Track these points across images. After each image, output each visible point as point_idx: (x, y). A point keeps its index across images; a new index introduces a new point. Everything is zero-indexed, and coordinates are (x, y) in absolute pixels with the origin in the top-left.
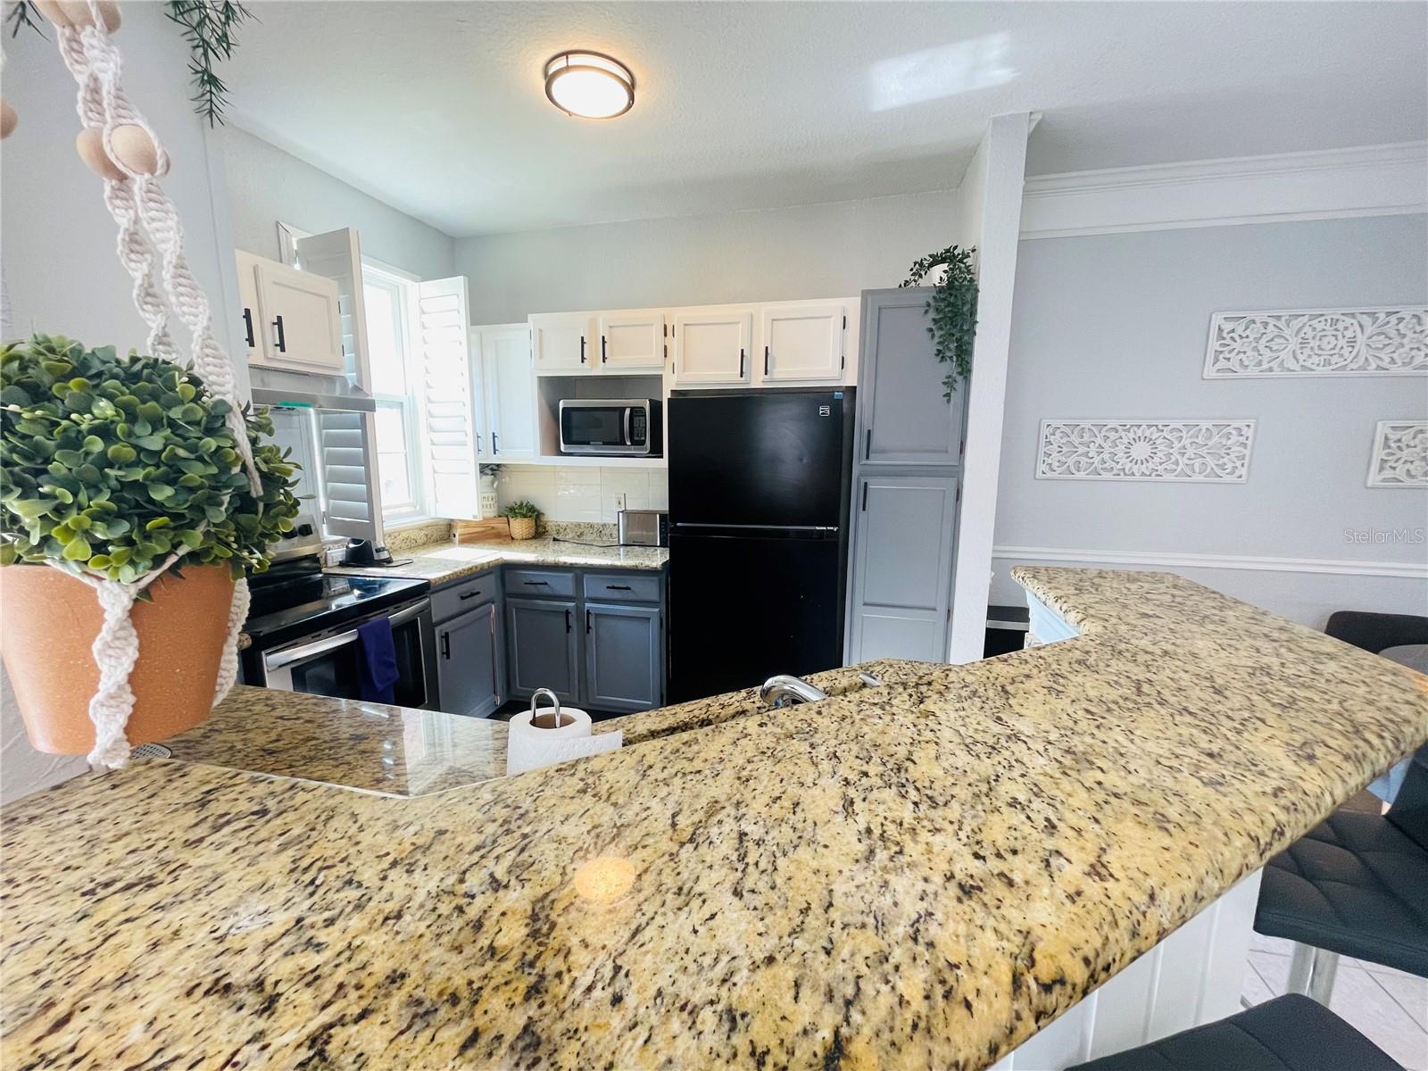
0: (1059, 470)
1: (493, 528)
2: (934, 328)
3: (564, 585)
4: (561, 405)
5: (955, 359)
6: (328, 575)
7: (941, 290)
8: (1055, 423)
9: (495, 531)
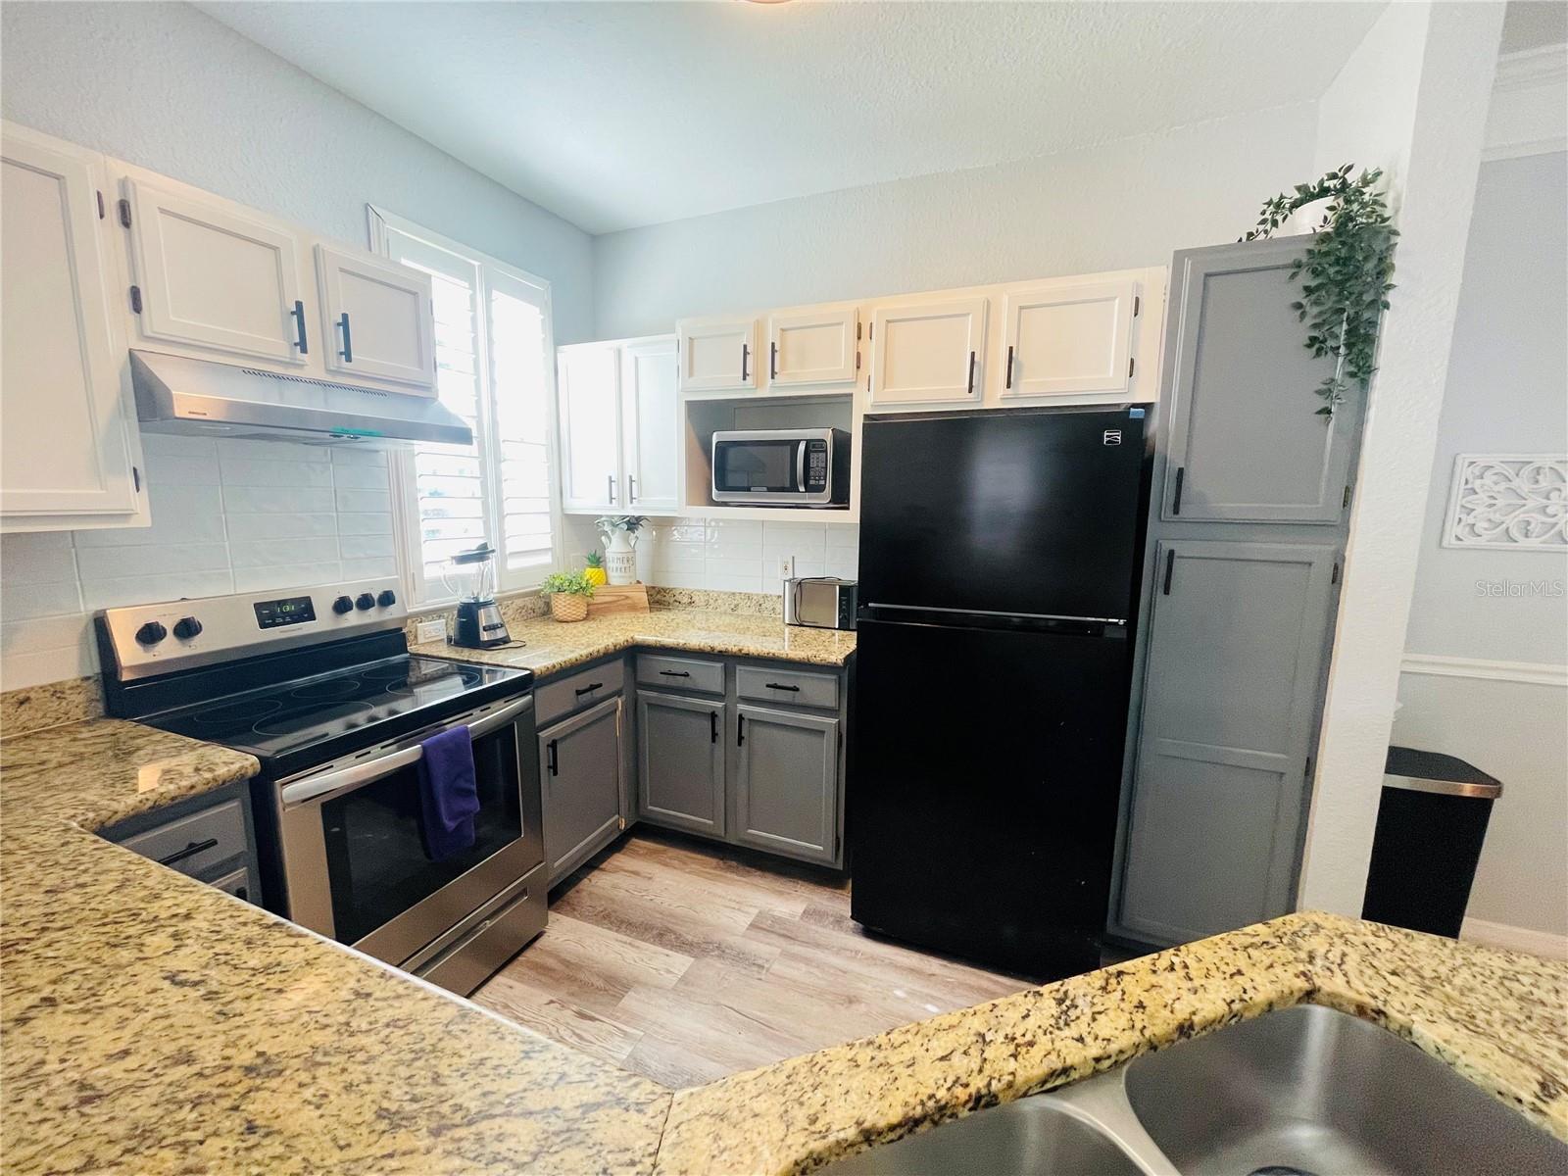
0: (1486, 535)
1: (627, 597)
2: (1304, 302)
3: (709, 677)
4: (715, 439)
5: (1342, 350)
6: (418, 657)
7: (1325, 238)
8: (1483, 460)
9: (629, 601)
